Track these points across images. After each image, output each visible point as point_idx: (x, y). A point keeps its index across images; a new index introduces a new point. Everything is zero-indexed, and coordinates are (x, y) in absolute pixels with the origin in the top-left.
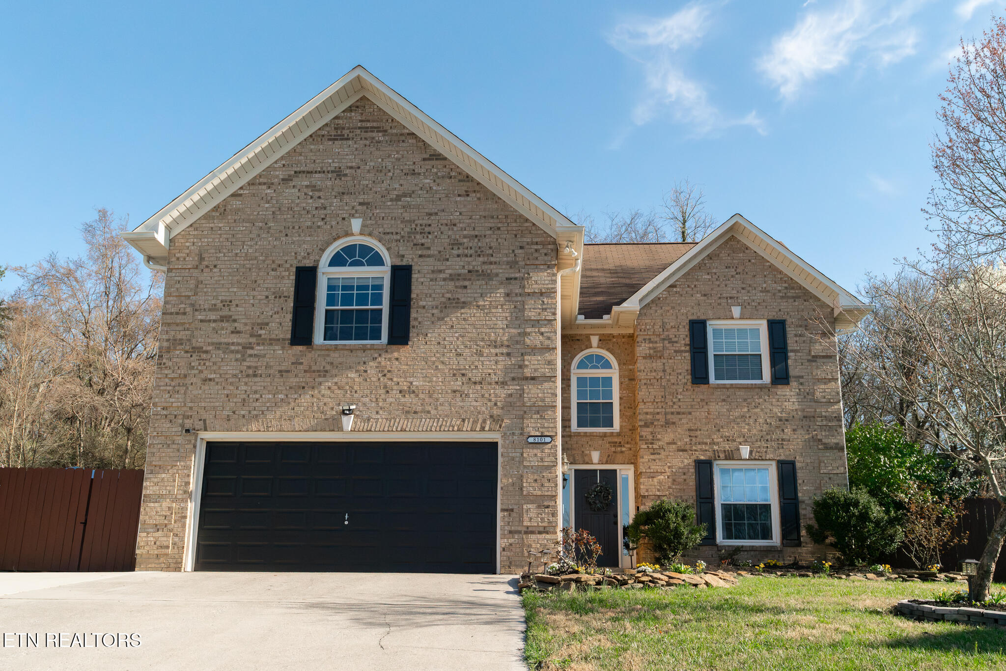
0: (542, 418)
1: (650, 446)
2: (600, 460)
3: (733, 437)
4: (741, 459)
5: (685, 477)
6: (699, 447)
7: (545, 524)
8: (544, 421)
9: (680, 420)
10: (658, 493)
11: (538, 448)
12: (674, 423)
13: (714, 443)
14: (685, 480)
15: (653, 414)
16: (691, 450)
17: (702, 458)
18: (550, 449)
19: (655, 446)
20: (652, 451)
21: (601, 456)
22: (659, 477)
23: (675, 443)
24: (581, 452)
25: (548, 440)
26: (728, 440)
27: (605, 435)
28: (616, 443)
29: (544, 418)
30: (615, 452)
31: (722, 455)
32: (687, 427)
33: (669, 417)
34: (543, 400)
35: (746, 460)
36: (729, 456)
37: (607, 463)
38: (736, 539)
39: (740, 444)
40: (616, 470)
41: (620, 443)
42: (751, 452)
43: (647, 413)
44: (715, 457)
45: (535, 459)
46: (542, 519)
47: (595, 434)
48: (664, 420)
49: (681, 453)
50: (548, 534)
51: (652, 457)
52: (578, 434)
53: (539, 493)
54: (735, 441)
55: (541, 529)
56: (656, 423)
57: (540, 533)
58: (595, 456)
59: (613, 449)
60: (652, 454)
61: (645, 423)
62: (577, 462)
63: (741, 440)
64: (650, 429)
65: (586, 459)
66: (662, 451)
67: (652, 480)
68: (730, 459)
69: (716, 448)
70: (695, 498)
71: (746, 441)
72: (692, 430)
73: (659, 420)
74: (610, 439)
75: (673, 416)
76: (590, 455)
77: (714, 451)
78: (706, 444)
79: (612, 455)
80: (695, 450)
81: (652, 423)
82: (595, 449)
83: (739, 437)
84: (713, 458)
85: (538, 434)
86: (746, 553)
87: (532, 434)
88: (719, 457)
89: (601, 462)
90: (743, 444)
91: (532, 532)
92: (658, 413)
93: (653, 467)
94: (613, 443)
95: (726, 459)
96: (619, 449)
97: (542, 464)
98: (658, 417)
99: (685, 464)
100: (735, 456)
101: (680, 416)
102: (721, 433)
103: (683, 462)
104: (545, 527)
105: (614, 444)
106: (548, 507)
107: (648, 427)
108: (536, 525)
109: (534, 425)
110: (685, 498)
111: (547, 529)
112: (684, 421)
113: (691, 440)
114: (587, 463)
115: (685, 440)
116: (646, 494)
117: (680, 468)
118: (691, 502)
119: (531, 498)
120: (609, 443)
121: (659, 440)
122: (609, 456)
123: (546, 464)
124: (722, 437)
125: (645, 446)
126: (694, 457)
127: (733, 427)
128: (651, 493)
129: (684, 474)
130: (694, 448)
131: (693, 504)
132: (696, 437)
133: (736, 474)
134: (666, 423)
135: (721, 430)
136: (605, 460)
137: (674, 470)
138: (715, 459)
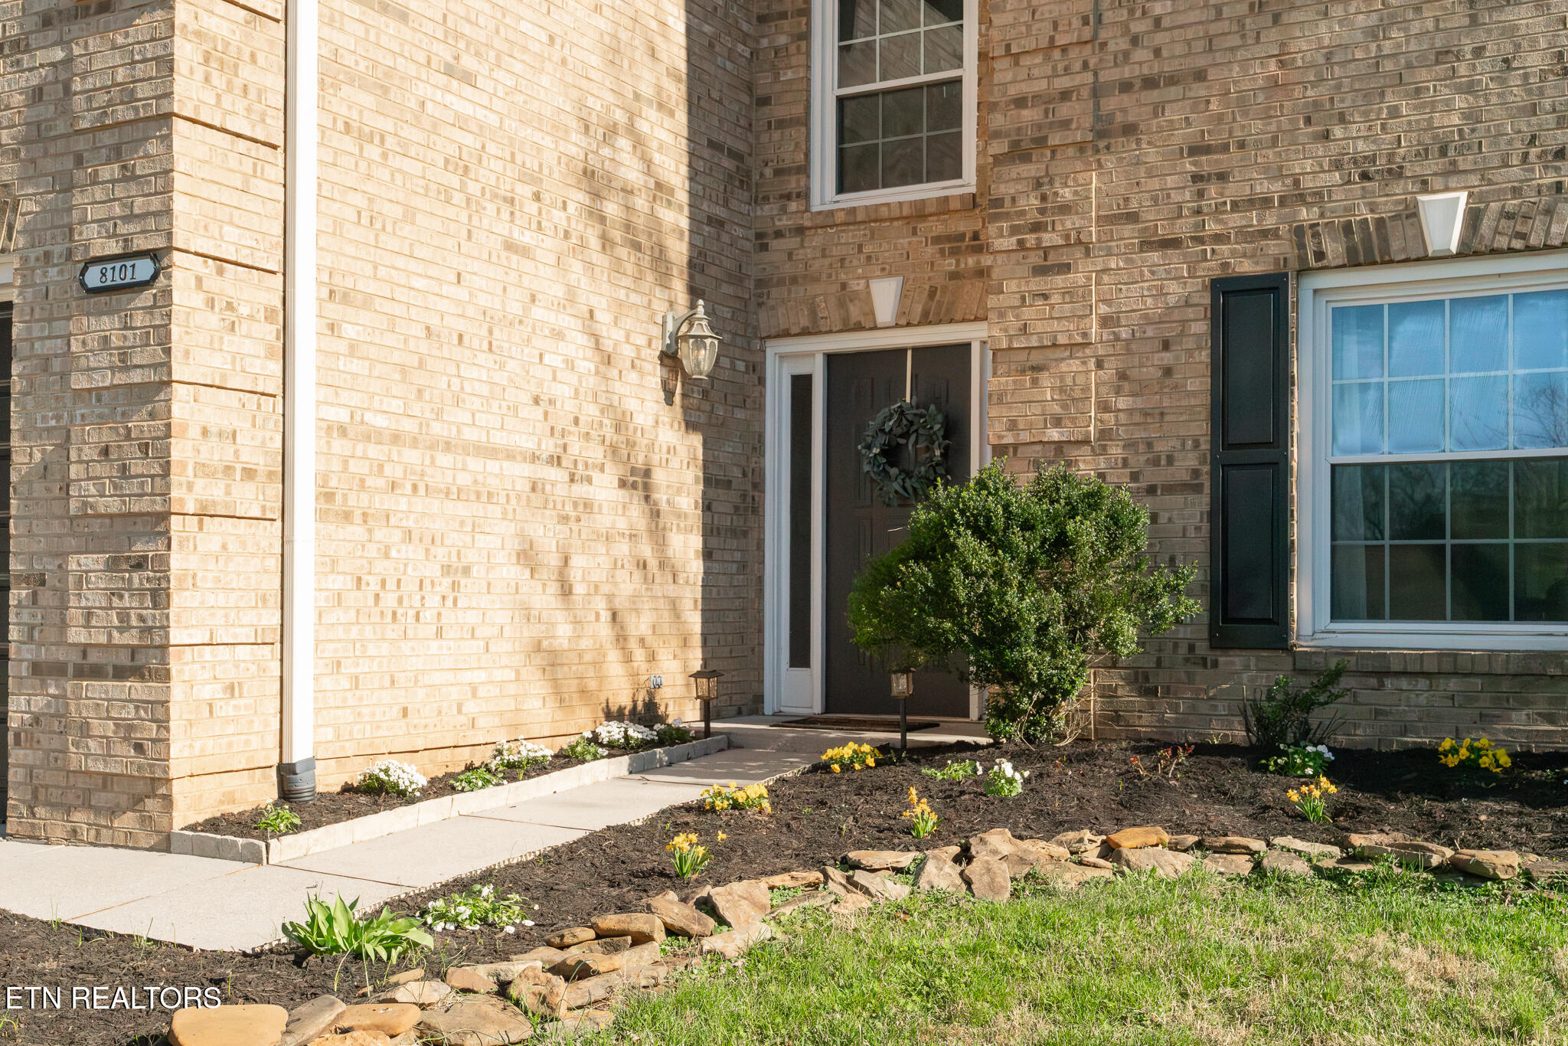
0: (129, 176)
1: (1031, 239)
2: (901, 312)
3: (1391, 157)
4: (1424, 259)
5: (1167, 358)
6: (1236, 220)
7: (131, 639)
8: (133, 189)
9: (1158, 109)
10: (1054, 434)
11: (110, 313)
12: (1130, 130)
13: (1301, 199)
14: (1168, 372)
15: (1047, 101)
16: (1200, 240)
17: (1246, 267)
18: (149, 310)
19: (1049, 239)
20: (1035, 258)
21: (904, 295)
22: (1064, 367)
23: (1132, 217)
24: (834, 288)
25: (144, 269)
26: (1365, 176)
27: (919, 213)
28: (961, 237)
29: (134, 178)
30: (954, 276)
31: (1334, 249)
32: (1182, 136)
33: (1110, 104)
34: (130, 98)
35: (1444, 258)
36: (1368, 249)
37: (926, 320)
38: (1396, 616)
39: (1425, 187)
40: (966, 347)
41: (976, 236)
42: (1474, 218)
43: (1020, 102)
44: (1302, 259)
45: (104, 359)
46: (124, 616)
47: (884, 212)
48: (1088, 122)
49: (1155, 256)
50: (142, 678)
51: (1037, 284)
52: (827, 220)
53: (113, 505)
54: (1397, 174)
55: (124, 659)
56: (1055, 139)
57: (120, 673)
58: (885, 296)
59: (950, 264)
60: (1040, 271)
61: (1015, 145)
62: (823, 326)
63: (1434, 164)
64: (1030, 170)
65: (855, 313)
66: (1079, 253)
67: (1035, 382)
68: (1372, 263)
69: (1306, 215)
70: (1205, 446)
71: (1453, 170)
72: (1207, 150)
73: (1065, 124)
74: (936, 227)
75: (1126, 99)
76: (869, 294)
77: (1299, 232)
78: (1266, 202)
79: (945, 288)
80: (1219, 238)
81: (1041, 142)
82: (887, 272)
83: (1424, 154)
84: (1294, 264)
85: (114, 248)
86: (1423, 683)
87: (96, 252)
88: (1320, 255)
89: (904, 322)
90: (1438, 183)
91: (96, 672)
92: (1065, 95)
93: (1040, 327)
94: (949, 238)
95: (1354, 261)
96: (971, 261)
97: (120, 379)
98: (1064, 110)
99: (1172, 300)
100: (1395, 245)
101: (1154, 95)
102: (1333, 148)
103: (1161, 293)
104: (134, 650)
105: (953, 245)
106: (139, 565)
107: (1026, 158)
108: (103, 639)
109: (101, 212)
110: (1162, 447)
111: (140, 660)
112: (1172, 114)
113: (1201, 194)
114: (859, 328)
115: (1176, 197)
116: (1009, 439)
117: (1148, 320)
118: (1189, 461)
119: (96, 526)
120: (937, 240)
121: (1065, 209)
122: (932, 293)
123: (136, 377)
124: (1337, 165)
125: (1010, 243)
126: (1210, 269)
127: (1394, 113)
128: (1025, 437)
129: (1166, 345)
130: (1212, 227)
131: (1196, 473)
132: (1222, 177)
133: (1409, 327)
134: (1101, 134)
135: (1338, 132)
136: (918, 310)
137: (1125, 334)
138: (1304, 271)
